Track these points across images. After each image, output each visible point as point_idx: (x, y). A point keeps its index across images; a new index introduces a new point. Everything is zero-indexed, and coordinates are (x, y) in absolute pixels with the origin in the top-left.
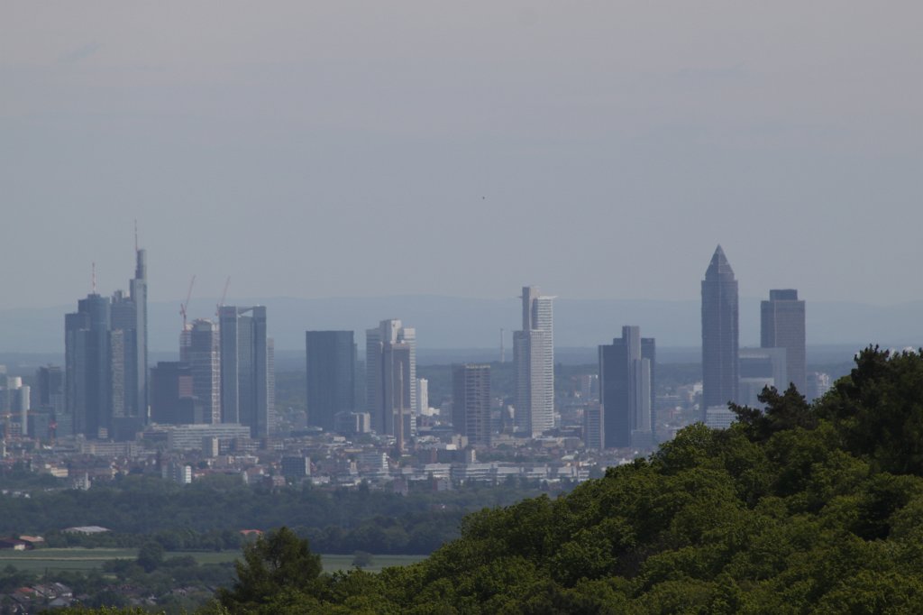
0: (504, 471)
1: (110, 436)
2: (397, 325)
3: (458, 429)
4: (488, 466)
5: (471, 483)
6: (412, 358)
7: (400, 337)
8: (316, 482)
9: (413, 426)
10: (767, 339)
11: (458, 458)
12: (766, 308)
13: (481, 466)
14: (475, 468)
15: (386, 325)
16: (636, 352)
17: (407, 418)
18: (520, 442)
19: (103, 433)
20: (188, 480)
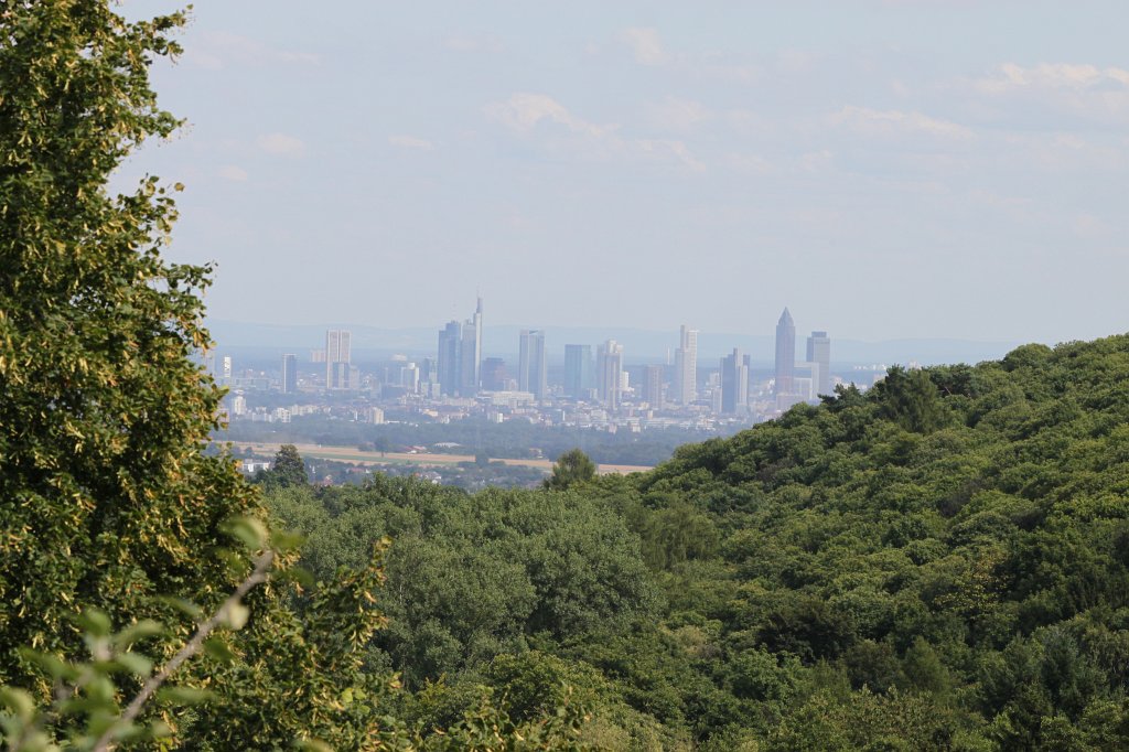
0: (668, 422)
1: (460, 395)
2: (613, 343)
3: (645, 398)
4: (659, 420)
5: (650, 428)
6: (621, 359)
7: (615, 348)
8: (569, 425)
9: (621, 397)
10: (810, 358)
11: (643, 414)
12: (810, 342)
13: (655, 419)
14: (652, 421)
15: (608, 342)
16: (740, 362)
17: (617, 392)
18: (678, 407)
19: (457, 394)
20: (501, 421)
